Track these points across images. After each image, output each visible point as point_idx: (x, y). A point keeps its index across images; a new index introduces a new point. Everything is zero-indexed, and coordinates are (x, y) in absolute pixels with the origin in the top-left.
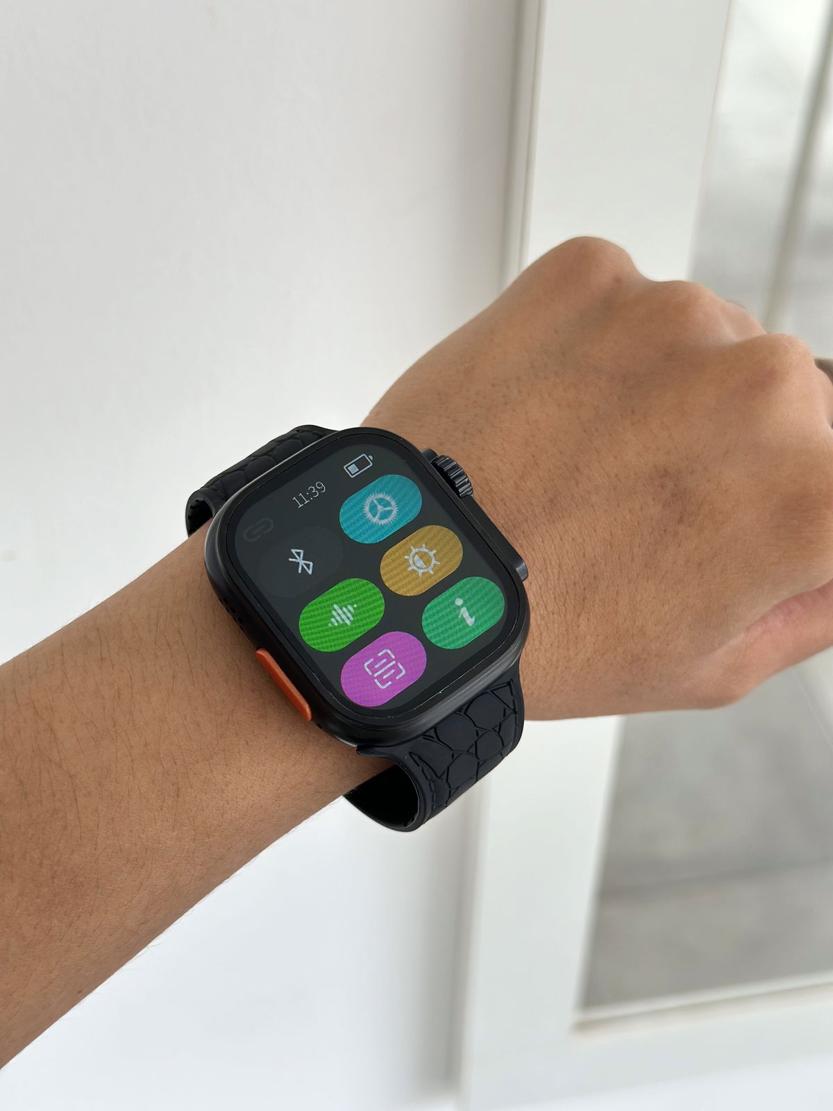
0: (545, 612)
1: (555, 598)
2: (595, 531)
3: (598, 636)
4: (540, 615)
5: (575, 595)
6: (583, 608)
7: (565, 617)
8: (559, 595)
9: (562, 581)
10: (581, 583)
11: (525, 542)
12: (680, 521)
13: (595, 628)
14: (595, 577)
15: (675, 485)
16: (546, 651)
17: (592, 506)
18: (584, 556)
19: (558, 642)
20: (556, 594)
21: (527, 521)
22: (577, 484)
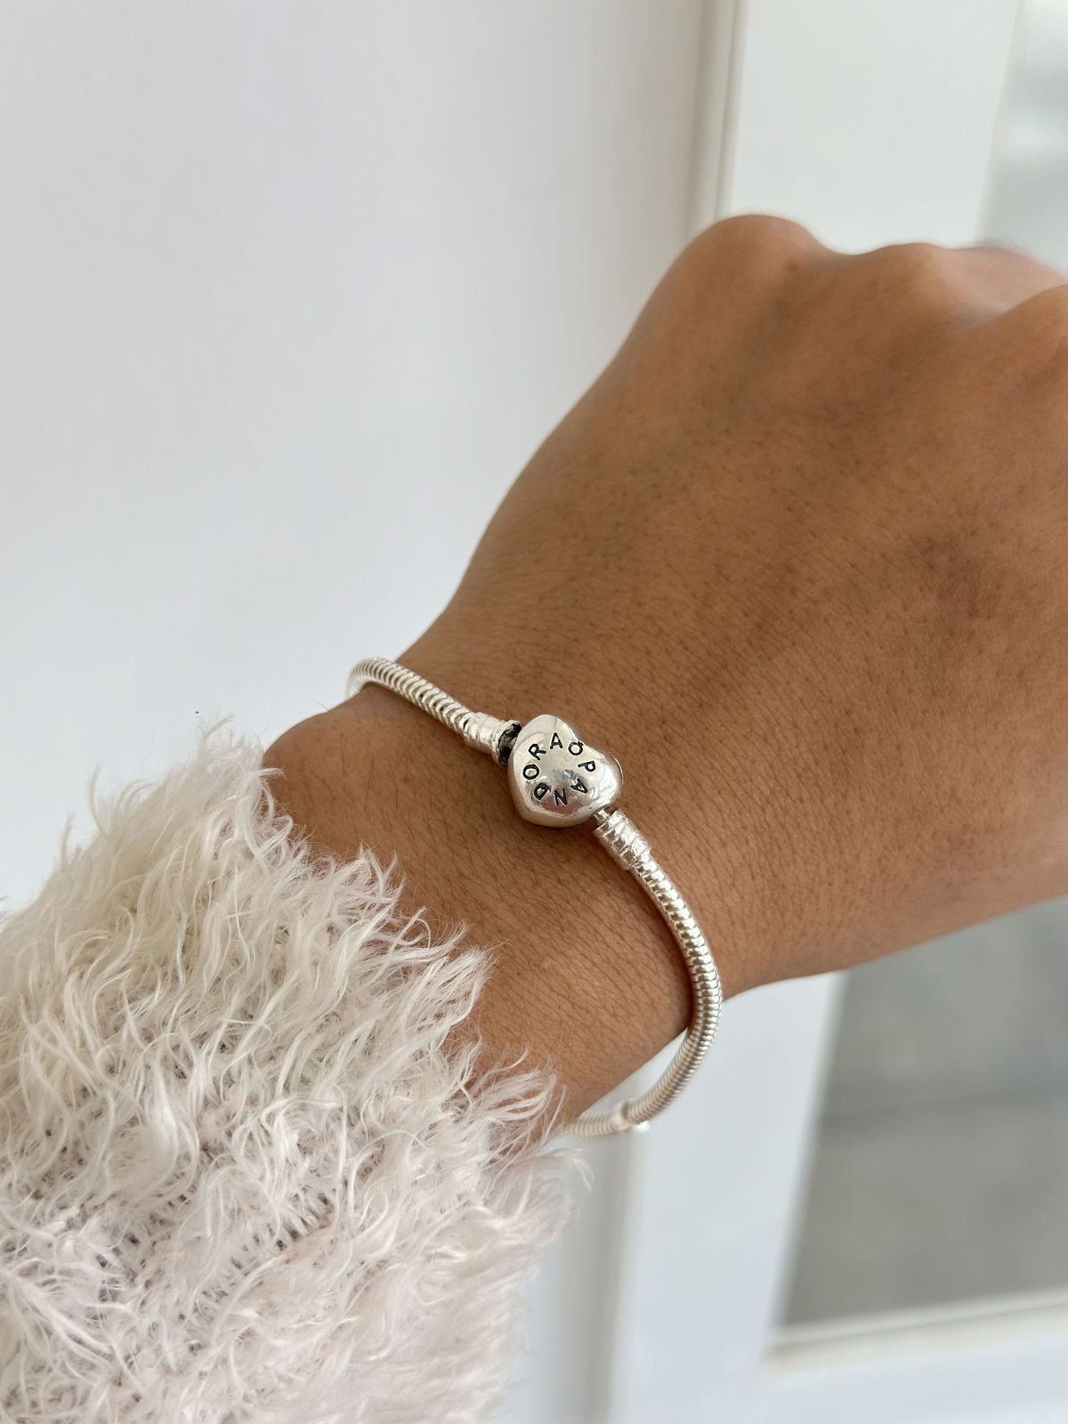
0: (789, 801)
1: (799, 776)
2: (839, 659)
3: (883, 820)
4: (781, 808)
5: (830, 764)
6: (848, 784)
7: (822, 802)
8: (803, 769)
9: (803, 748)
10: (836, 745)
11: (730, 699)
12: (972, 613)
13: (876, 809)
14: (856, 730)
15: (951, 559)
16: (805, 863)
17: (826, 621)
18: (831, 701)
19: (822, 842)
20: (800, 770)
21: (726, 666)
22: (793, 591)
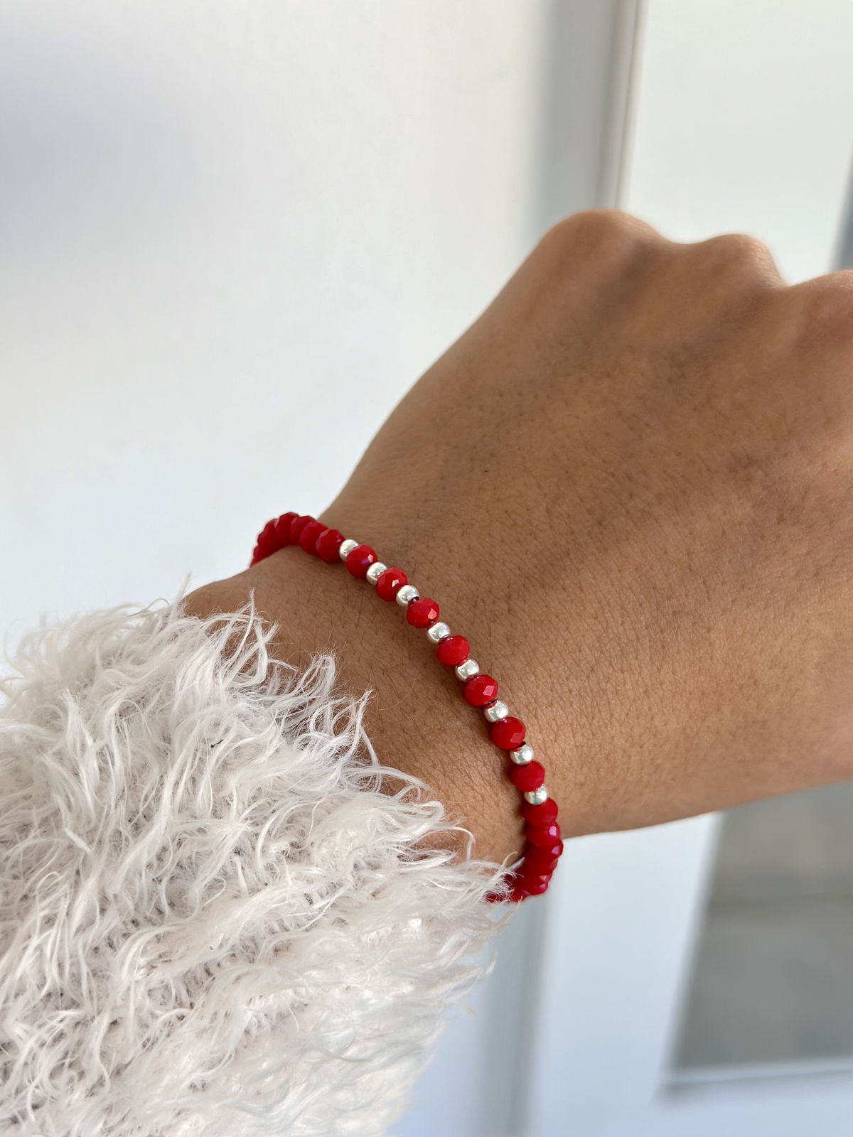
10: (656, 625)
15: (766, 474)
22: (631, 496)
